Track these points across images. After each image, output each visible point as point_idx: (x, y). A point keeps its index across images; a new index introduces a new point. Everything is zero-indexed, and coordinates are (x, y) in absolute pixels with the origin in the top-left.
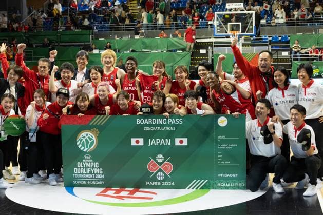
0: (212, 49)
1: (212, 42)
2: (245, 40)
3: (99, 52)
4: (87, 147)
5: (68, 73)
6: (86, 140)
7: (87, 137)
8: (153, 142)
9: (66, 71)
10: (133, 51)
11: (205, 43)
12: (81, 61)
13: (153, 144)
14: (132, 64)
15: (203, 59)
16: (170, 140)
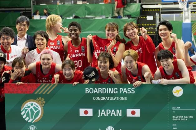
0: (160, 16)
1: (159, 9)
2: (194, 6)
3: (41, 18)
4: (32, 117)
5: (8, 39)
6: (31, 110)
7: (32, 107)
8: (102, 113)
9: (6, 37)
10: (76, 17)
11: (152, 9)
12: (22, 27)
13: (103, 115)
14: (75, 30)
15: (150, 26)
16: (121, 110)
